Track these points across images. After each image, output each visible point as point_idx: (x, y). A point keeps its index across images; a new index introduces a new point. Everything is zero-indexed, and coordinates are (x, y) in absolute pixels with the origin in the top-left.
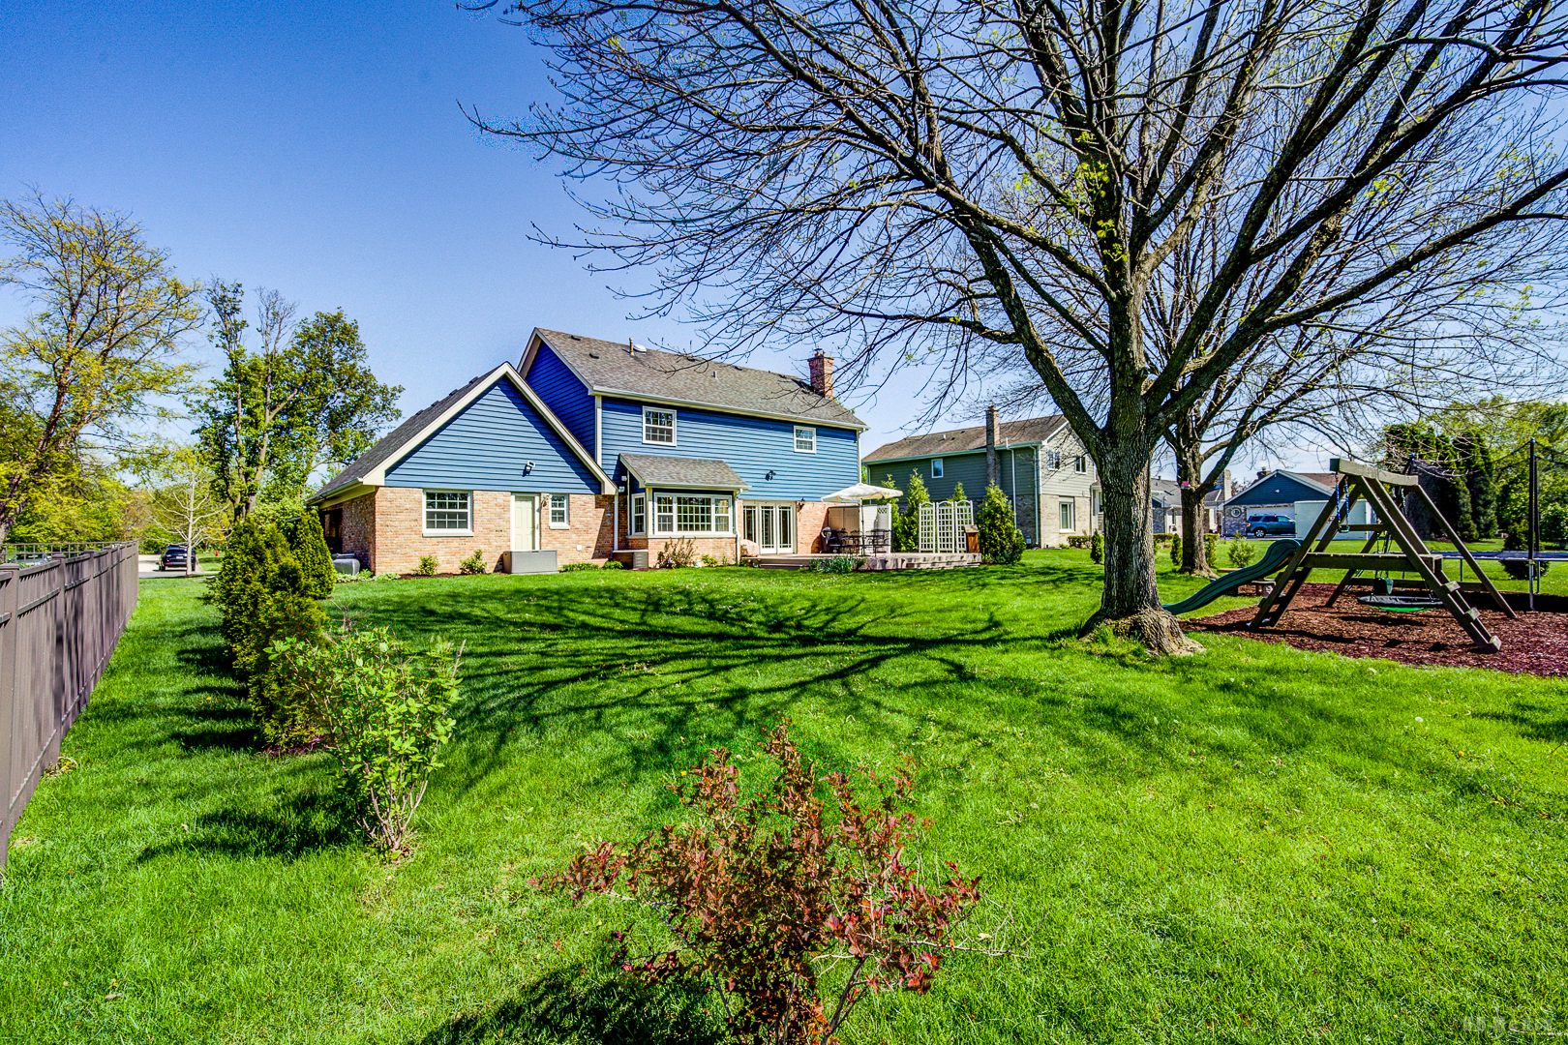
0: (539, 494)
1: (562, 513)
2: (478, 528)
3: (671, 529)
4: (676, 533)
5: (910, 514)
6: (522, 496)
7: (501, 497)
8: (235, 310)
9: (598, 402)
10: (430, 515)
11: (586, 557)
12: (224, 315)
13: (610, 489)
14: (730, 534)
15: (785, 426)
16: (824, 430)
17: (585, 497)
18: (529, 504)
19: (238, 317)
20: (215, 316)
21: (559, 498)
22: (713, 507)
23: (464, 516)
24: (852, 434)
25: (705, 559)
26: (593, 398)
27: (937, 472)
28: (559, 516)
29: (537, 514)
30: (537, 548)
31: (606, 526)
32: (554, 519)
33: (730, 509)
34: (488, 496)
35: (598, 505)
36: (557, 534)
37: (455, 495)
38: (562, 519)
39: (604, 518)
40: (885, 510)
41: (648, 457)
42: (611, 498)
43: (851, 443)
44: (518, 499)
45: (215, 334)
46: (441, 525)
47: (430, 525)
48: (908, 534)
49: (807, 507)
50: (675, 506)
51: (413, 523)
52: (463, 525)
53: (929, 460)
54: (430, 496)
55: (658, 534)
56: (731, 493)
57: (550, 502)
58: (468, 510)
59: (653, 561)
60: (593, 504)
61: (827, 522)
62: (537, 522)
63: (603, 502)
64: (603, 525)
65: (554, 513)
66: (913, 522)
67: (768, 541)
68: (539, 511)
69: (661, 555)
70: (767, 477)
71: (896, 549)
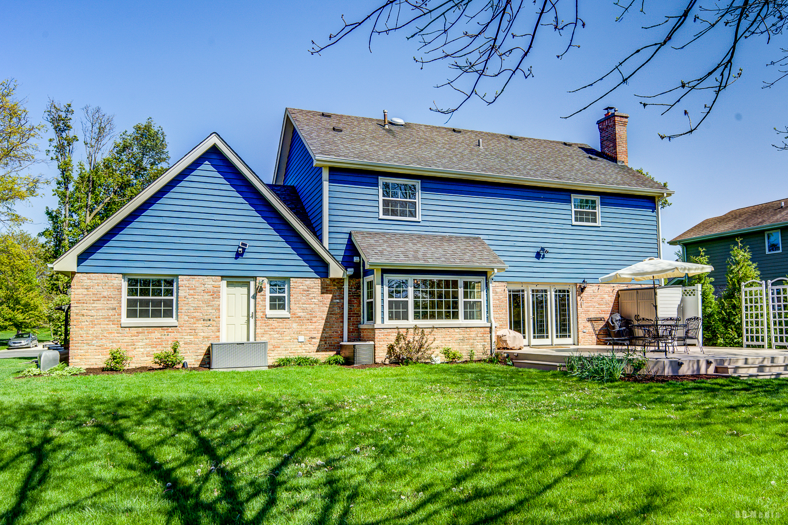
0: (255, 278)
1: (282, 299)
2: (183, 318)
3: (406, 318)
4: (411, 322)
5: (730, 296)
6: (234, 281)
7: (210, 283)
8: (68, 127)
9: (325, 174)
10: (130, 303)
11: (310, 351)
12: (59, 130)
13: (336, 271)
14: (483, 322)
15: (561, 194)
16: (611, 199)
17: (308, 282)
18: (245, 290)
19: (71, 134)
20: (52, 134)
21: (278, 284)
22: (461, 291)
23: (169, 303)
24: (650, 202)
25: (446, 353)
26: (320, 169)
27: (773, 247)
28: (277, 303)
29: (252, 301)
30: (252, 340)
31: (334, 314)
32: (273, 307)
33: (484, 294)
34: (196, 282)
35: (324, 290)
36: (275, 323)
37: (159, 281)
38: (282, 307)
39: (332, 305)
40: (693, 293)
41: (384, 234)
42: (340, 281)
43: (649, 212)
44: (229, 284)
45: (51, 148)
46: (144, 314)
47: (131, 314)
48: (727, 322)
49: (589, 290)
50: (411, 290)
51: (111, 312)
52: (168, 314)
53: (760, 233)
54: (132, 282)
55: (388, 323)
56: (484, 274)
57: (267, 288)
58: (174, 298)
59: (382, 355)
60: (317, 289)
61: (617, 307)
62: (252, 310)
63: (331, 286)
64: (330, 313)
65: (272, 299)
66: (734, 307)
67: (541, 330)
68: (255, 297)
69: (391, 348)
70: (538, 256)
71: (709, 342)
